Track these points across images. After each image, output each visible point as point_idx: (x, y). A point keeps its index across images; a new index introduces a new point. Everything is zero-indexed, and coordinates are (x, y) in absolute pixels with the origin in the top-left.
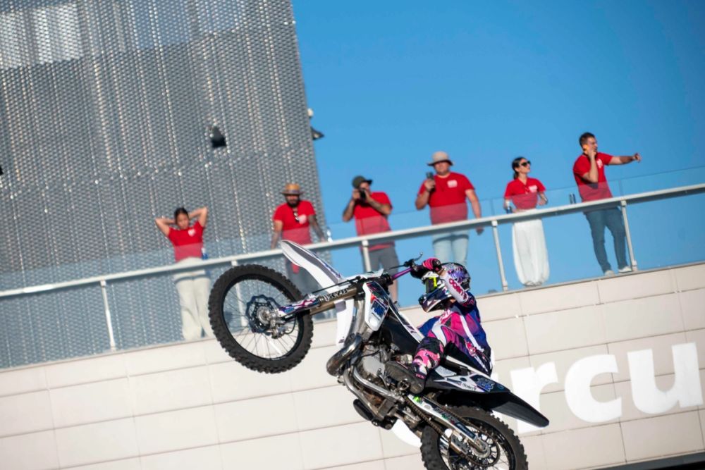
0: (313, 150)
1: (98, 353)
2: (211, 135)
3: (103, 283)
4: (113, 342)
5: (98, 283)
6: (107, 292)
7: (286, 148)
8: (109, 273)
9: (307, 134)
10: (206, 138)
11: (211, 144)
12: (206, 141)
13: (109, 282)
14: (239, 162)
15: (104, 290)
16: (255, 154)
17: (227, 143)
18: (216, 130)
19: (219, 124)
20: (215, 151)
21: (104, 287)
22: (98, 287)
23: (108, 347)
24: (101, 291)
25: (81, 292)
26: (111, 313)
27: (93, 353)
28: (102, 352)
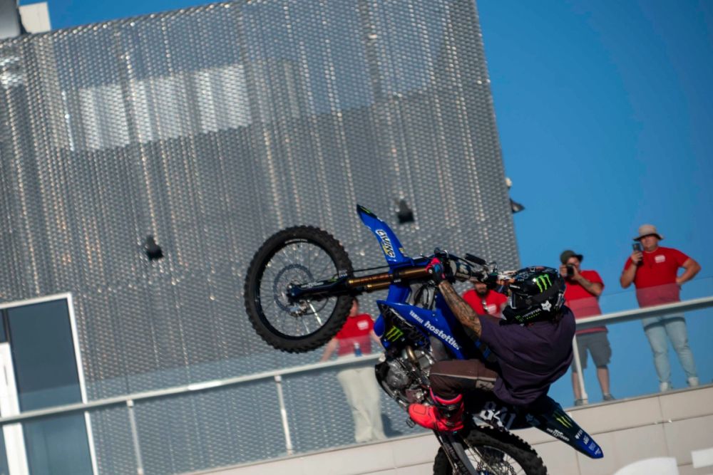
0: (513, 225)
1: (273, 457)
2: (398, 210)
3: (278, 378)
4: (289, 444)
5: (272, 379)
6: (283, 388)
7: (482, 222)
8: (283, 367)
9: (505, 207)
10: (392, 214)
11: (398, 220)
12: (392, 216)
13: (284, 376)
14: (429, 239)
15: (279, 386)
16: (448, 230)
17: (416, 218)
18: (403, 204)
19: (406, 197)
20: (402, 228)
21: (279, 382)
22: (272, 383)
23: (284, 450)
24: (276, 388)
25: (253, 388)
26: (288, 412)
27: (266, 457)
28: (277, 456)
